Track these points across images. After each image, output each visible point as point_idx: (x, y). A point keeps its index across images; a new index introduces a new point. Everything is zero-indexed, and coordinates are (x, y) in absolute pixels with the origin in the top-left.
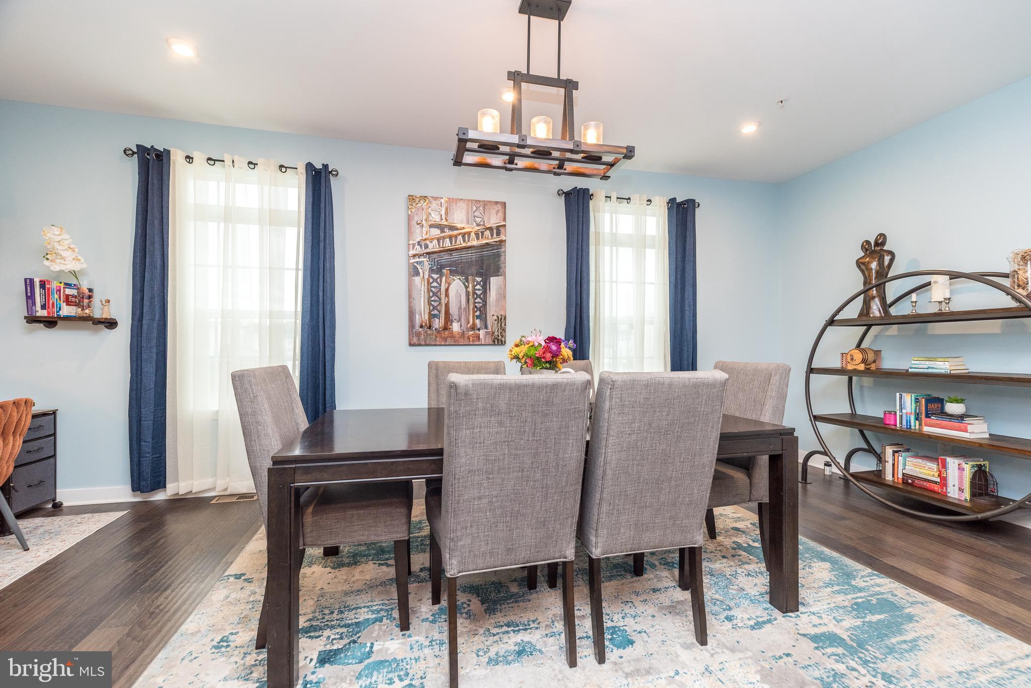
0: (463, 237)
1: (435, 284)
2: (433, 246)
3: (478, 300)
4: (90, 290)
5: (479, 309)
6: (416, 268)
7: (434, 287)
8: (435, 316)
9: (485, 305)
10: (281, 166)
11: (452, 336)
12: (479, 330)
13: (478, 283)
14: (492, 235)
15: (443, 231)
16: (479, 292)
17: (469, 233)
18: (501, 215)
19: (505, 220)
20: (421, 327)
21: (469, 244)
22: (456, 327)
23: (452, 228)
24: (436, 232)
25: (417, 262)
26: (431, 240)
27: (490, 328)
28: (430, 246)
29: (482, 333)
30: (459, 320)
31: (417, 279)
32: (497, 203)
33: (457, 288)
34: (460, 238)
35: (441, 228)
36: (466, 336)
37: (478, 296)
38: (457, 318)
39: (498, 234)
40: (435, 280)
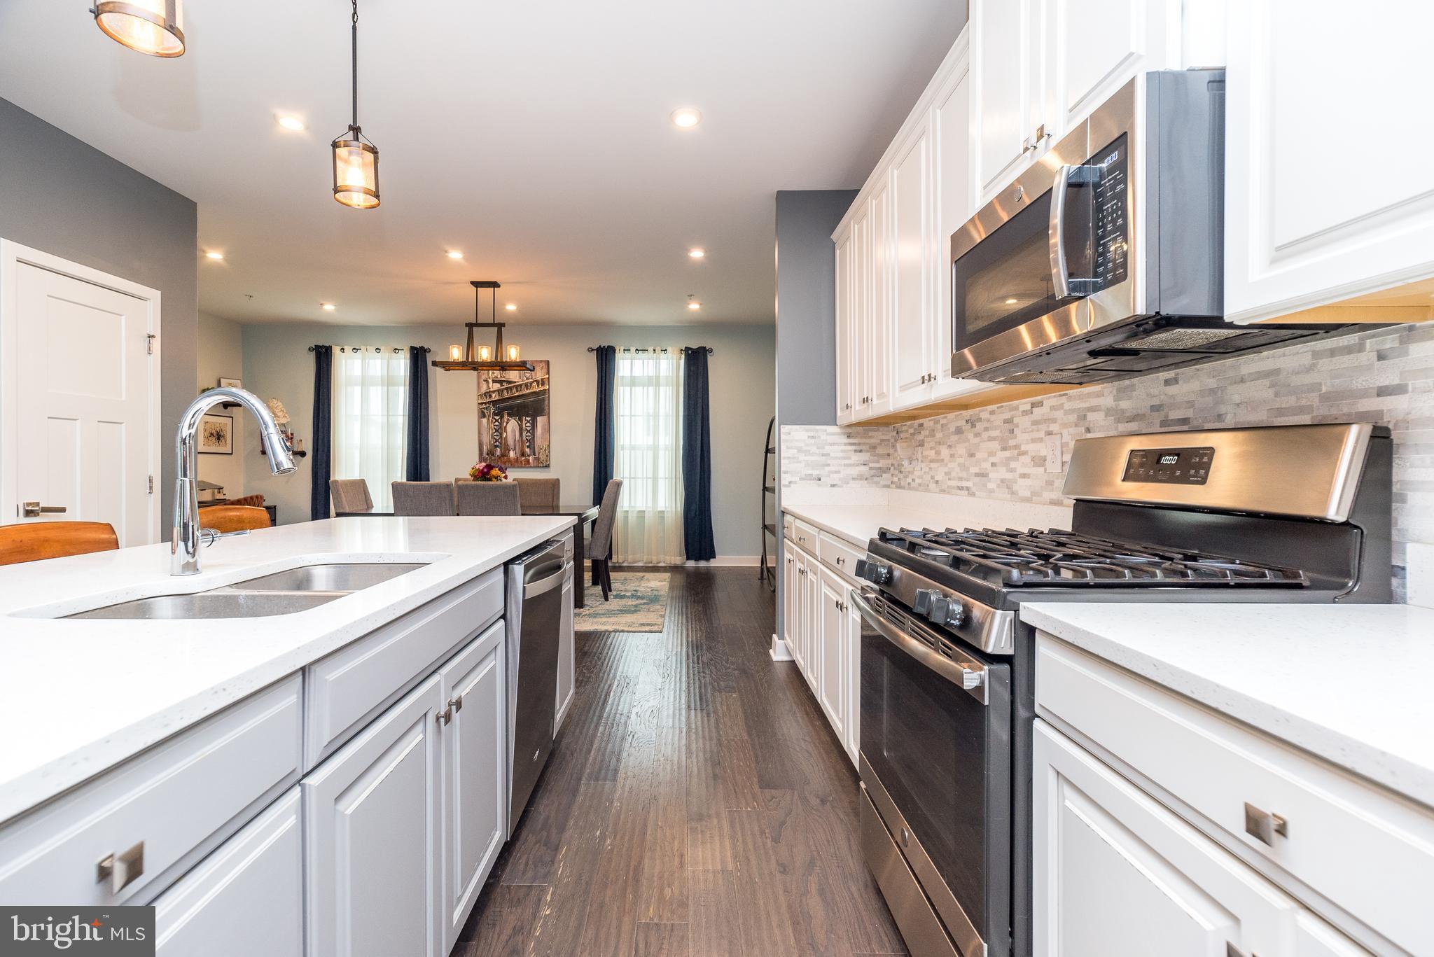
0: (517, 388)
1: (497, 423)
2: (495, 397)
3: (528, 434)
4: (292, 434)
5: (528, 441)
6: (483, 413)
7: (496, 426)
8: (496, 446)
9: (533, 438)
10: (396, 349)
11: (509, 460)
12: (529, 456)
13: (528, 422)
14: (538, 386)
15: (502, 385)
16: (528, 428)
17: (521, 385)
18: (545, 370)
19: (548, 373)
20: (488, 454)
21: (521, 393)
22: (512, 454)
23: (509, 382)
24: (497, 386)
25: (484, 408)
26: (494, 392)
27: (537, 454)
28: (493, 395)
29: (531, 458)
30: (515, 449)
31: (485, 420)
32: (541, 361)
33: (512, 426)
34: (514, 390)
35: (501, 382)
36: (519, 461)
37: (528, 431)
38: (513, 447)
39: (543, 385)
40: (497, 421)
